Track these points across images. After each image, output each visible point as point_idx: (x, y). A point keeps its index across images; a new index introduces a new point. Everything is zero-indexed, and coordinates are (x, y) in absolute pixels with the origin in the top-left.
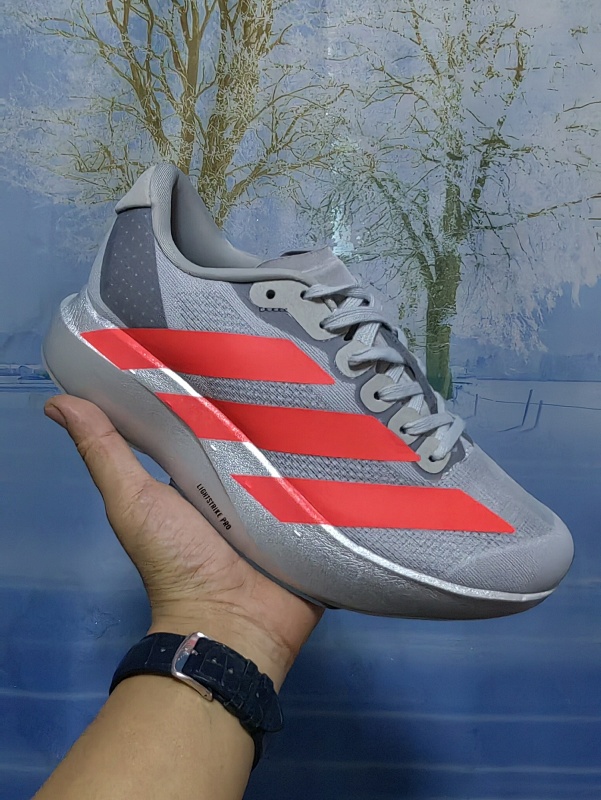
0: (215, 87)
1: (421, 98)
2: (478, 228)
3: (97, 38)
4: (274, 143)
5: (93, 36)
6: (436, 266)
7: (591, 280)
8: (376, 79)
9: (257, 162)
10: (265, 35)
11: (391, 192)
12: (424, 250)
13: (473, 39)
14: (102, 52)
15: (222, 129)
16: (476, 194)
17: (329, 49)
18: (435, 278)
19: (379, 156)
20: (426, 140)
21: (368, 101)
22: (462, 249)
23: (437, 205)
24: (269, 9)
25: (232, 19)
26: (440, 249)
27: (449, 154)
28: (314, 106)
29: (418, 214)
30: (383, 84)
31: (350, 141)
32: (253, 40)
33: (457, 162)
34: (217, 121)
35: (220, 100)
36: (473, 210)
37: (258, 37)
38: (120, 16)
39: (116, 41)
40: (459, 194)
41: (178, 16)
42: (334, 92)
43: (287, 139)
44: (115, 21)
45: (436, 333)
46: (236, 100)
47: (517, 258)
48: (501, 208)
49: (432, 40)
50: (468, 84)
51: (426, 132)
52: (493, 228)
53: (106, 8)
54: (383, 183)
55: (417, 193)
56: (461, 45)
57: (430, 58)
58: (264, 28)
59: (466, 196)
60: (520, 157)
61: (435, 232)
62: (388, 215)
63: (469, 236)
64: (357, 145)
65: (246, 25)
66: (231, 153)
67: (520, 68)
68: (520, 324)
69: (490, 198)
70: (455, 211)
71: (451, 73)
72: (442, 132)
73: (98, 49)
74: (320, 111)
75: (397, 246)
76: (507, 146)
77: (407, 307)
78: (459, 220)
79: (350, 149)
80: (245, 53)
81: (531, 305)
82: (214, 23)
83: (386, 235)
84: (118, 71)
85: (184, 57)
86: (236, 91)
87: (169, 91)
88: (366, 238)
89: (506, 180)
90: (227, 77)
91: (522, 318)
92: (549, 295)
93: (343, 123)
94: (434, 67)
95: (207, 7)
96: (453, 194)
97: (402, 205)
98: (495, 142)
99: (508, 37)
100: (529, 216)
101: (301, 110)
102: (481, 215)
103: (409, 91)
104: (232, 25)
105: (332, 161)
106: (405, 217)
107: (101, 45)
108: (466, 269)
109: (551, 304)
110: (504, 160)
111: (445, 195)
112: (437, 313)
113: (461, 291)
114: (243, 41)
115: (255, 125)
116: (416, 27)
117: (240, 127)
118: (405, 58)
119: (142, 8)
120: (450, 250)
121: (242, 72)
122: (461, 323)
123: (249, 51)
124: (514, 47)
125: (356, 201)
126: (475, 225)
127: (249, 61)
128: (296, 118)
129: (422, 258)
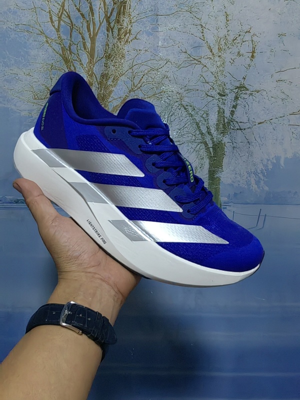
0: (104, 60)
1: (205, 66)
2: (233, 129)
3: (44, 34)
4: (133, 87)
5: (42, 33)
6: (212, 148)
7: (290, 155)
8: (183, 56)
9: (124, 96)
10: (128, 35)
11: (190, 112)
12: (207, 140)
13: (231, 38)
14: (47, 42)
15: (107, 80)
16: (232, 113)
17: (160, 42)
18: (212, 154)
19: (184, 94)
20: (207, 87)
21: (179, 67)
22: (226, 140)
23: (213, 118)
24: (130, 22)
25: (112, 26)
26: (215, 139)
27: (219, 93)
28: (152, 69)
29: (204, 122)
30: (186, 59)
31: (170, 86)
32: (122, 37)
33: (223, 98)
34: (105, 76)
35: (106, 65)
36: (231, 121)
37: (125, 36)
38: (56, 24)
39: (54, 36)
40: (224, 113)
41: (85, 25)
42: (162, 63)
43: (139, 85)
44: (54, 26)
45: (213, 181)
46: (114, 66)
47: (253, 144)
48: (245, 119)
49: (211, 38)
50: (228, 60)
51: (208, 83)
52: (241, 129)
53: (49, 20)
54: (186, 107)
55: (203, 112)
56: (225, 40)
57: (210, 48)
58: (128, 31)
59: (227, 114)
60: (254, 95)
61: (213, 131)
62: (189, 123)
63: (229, 133)
64: (173, 89)
65: (119, 30)
66: (111, 92)
67: (253, 52)
68: (254, 176)
69: (239, 115)
70: (222, 121)
71: (220, 54)
72: (215, 83)
73: (45, 40)
74: (156, 72)
75: (194, 138)
76: (247, 90)
77: (199, 168)
78: (224, 125)
79: (170, 91)
80: (119, 43)
81: (261, 167)
82: (104, 29)
83: (188, 133)
84: (55, 50)
85: (89, 45)
86: (114, 61)
87: (80, 61)
88: (178, 134)
89: (247, 106)
90: (110, 54)
91: (256, 173)
92: (269, 162)
93: (166, 78)
94: (211, 51)
95: (100, 21)
96: (221, 112)
97: (196, 118)
98: (241, 87)
99: (248, 37)
100: (259, 124)
101: (146, 71)
102: (235, 123)
103: (199, 63)
104: (112, 29)
105: (161, 96)
106: (197, 124)
107: (46, 37)
108: (228, 149)
109: (270, 167)
110: (246, 96)
111: (217, 113)
112: (214, 171)
113: (225, 161)
114: (118, 38)
115: (123, 78)
116: (203, 33)
117: (116, 79)
118: (197, 47)
119: (67, 20)
120: (220, 140)
121: (117, 52)
122: (226, 176)
123: (120, 42)
124: (251, 42)
125: (173, 116)
126: (232, 128)
127: (120, 47)
128: (144, 75)
129: (206, 144)
